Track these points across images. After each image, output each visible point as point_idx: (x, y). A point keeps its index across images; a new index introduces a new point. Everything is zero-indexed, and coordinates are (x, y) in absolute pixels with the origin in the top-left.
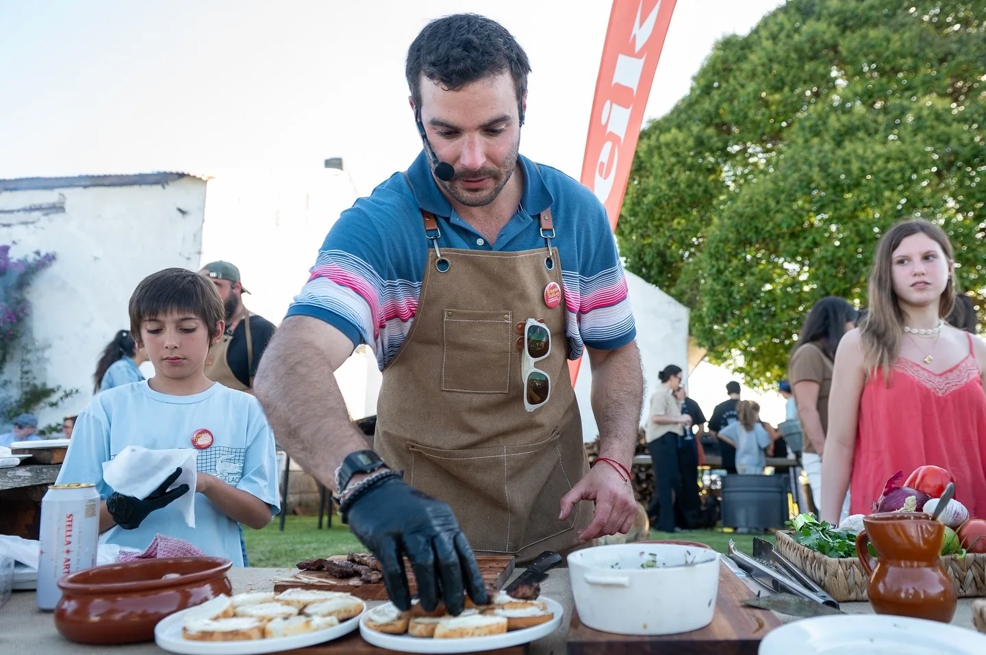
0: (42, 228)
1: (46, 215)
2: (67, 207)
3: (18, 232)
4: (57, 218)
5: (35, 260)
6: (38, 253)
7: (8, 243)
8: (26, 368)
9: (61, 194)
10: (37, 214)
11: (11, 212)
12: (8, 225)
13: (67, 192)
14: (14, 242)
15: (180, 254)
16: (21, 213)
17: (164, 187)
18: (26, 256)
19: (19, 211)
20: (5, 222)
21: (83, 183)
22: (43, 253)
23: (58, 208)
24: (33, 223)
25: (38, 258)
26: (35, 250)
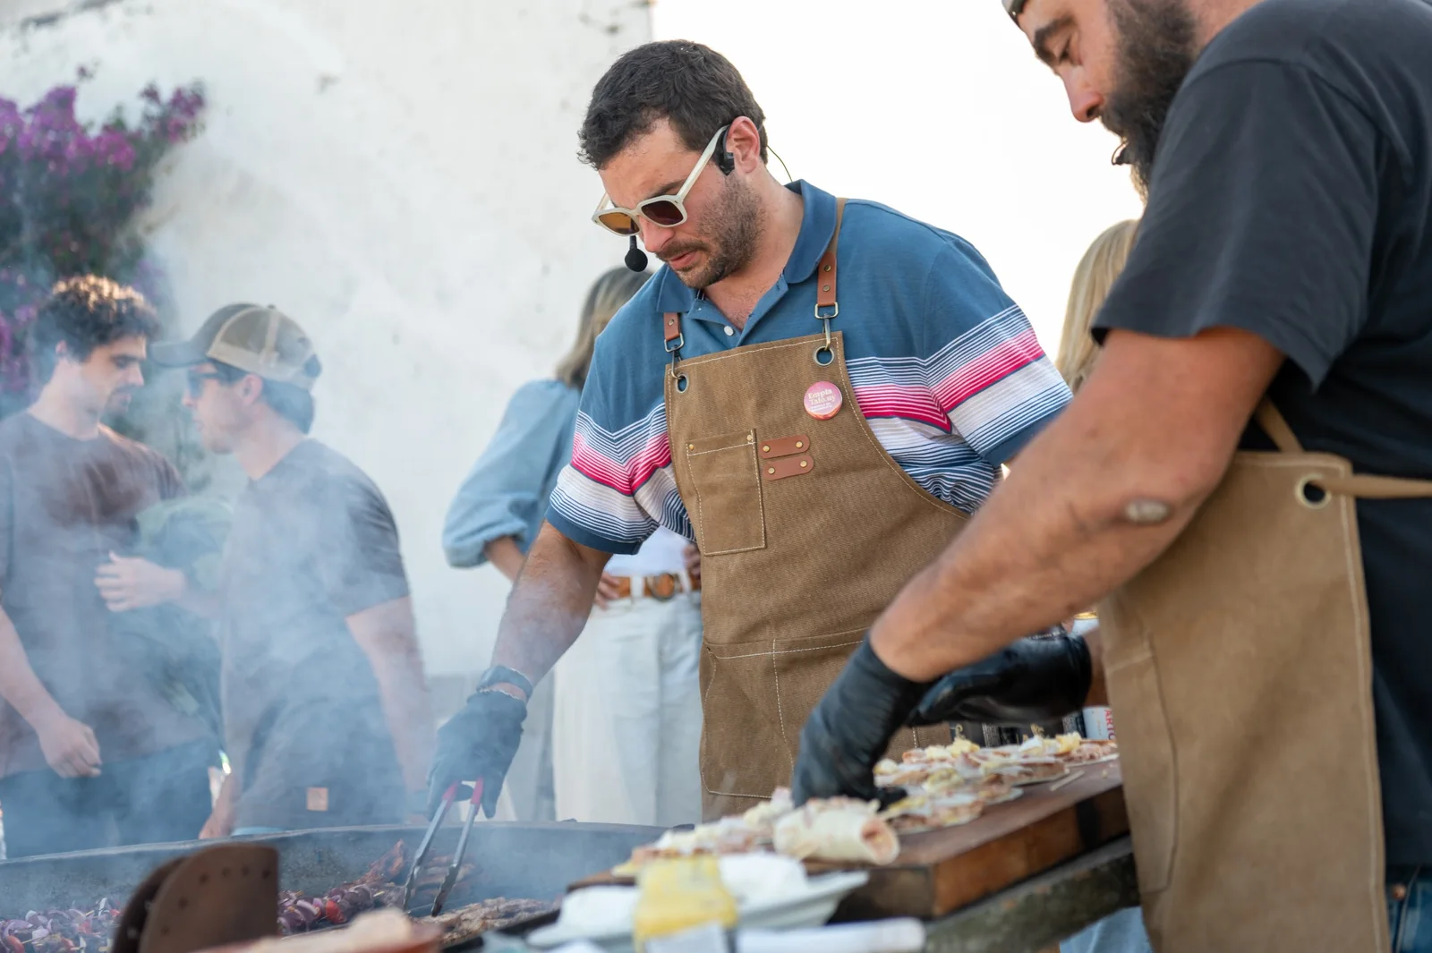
5: (148, 118)
6: (151, 94)
7: (68, 77)
12: (50, 19)
14: (83, 72)
15: (585, 19)
22: (168, 92)
25: (155, 110)
26: (141, 85)
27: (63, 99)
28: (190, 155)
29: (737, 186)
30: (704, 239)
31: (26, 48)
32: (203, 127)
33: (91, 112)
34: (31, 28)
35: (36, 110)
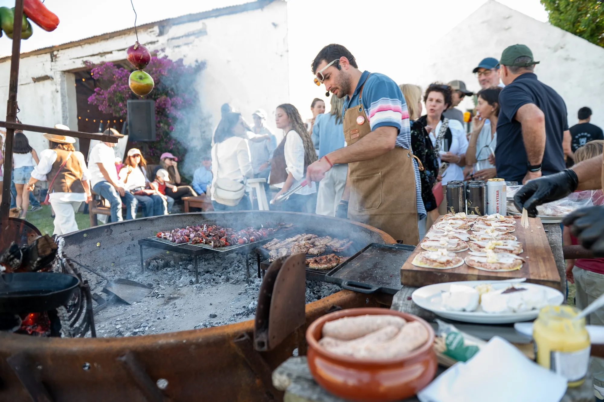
0: (197, 46)
1: (197, 37)
2: (208, 30)
3: (184, 50)
4: (204, 38)
5: (196, 66)
6: (197, 61)
7: (182, 57)
8: (203, 130)
9: (203, 24)
10: (192, 38)
11: (179, 38)
12: (178, 46)
13: (207, 21)
14: (185, 56)
15: (277, 54)
16: (184, 38)
17: (262, 10)
18: (191, 64)
19: (182, 37)
20: (176, 45)
21: (214, 15)
22: (199, 61)
23: (202, 33)
24: (191, 43)
25: (197, 64)
26: (195, 59)
27: (181, 60)
28: (204, 73)
29: (343, 72)
30: (337, 86)
31: (174, 51)
32: (206, 68)
33: (186, 63)
34: (170, 41)
35: (176, 62)
